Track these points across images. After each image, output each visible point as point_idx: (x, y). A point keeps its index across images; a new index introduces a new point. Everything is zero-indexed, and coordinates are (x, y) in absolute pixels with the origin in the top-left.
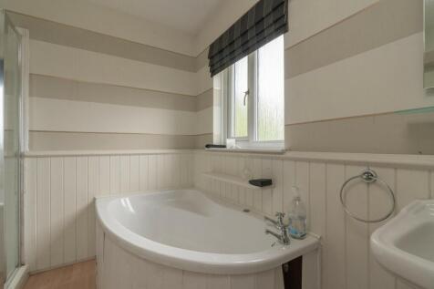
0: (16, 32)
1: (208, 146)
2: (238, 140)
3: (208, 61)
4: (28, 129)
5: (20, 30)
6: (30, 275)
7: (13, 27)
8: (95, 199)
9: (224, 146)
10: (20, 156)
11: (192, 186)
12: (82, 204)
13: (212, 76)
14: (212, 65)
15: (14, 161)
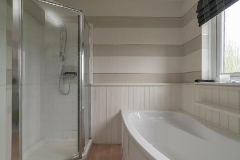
0: (88, 25)
1: (197, 81)
2: (233, 75)
3: (196, 14)
4: (92, 72)
5: (90, 24)
6: (93, 145)
7: (87, 23)
8: (120, 111)
9: (213, 81)
10: (90, 86)
11: (180, 110)
12: (115, 113)
13: (200, 25)
14: (199, 18)
15: (87, 88)
